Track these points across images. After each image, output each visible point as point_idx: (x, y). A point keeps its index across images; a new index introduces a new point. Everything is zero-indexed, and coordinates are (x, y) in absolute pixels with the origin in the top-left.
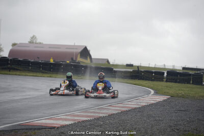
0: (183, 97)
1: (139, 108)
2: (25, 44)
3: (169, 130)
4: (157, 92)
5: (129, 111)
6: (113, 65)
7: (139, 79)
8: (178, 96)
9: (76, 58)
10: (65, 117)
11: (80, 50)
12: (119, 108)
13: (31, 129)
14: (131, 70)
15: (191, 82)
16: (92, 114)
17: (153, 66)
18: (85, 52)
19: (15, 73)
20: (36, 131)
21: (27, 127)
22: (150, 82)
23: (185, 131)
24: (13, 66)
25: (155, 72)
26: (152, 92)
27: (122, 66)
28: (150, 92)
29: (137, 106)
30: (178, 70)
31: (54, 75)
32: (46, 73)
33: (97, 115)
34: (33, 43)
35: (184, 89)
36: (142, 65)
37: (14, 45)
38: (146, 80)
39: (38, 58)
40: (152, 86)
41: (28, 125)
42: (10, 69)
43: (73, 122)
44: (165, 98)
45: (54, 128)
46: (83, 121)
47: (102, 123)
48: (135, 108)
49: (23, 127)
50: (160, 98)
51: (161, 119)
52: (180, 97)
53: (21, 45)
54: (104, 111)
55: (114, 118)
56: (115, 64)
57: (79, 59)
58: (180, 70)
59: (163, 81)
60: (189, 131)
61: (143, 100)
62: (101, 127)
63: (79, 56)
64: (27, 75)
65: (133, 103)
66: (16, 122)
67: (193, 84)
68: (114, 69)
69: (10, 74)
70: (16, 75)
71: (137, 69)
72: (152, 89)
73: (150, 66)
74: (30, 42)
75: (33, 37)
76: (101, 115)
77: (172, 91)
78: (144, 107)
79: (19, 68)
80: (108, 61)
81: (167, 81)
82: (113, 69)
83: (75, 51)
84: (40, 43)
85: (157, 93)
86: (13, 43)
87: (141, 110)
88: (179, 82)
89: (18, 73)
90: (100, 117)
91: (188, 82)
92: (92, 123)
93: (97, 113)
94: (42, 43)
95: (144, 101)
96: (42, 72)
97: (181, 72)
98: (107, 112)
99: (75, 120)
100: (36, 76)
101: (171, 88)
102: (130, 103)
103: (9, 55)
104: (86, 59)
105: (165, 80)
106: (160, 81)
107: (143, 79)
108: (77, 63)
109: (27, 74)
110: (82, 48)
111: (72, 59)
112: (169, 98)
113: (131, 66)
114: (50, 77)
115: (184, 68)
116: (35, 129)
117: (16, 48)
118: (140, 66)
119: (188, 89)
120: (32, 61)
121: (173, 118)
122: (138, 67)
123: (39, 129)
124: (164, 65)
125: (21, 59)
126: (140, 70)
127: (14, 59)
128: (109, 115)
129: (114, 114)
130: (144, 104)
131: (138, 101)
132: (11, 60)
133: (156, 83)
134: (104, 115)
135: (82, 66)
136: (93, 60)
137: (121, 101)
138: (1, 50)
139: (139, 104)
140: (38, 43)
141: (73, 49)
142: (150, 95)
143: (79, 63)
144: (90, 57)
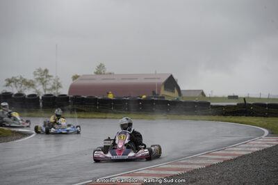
1: (248, 155)
2: (89, 75)
5: (235, 159)
6: (210, 98)
7: (246, 116)
9: (159, 91)
10: (146, 172)
11: (163, 80)
12: (220, 157)
14: (235, 104)
16: (184, 166)
17: (267, 97)
18: (171, 83)
22: (263, 118)
24: (75, 107)
25: (268, 104)
26: (266, 132)
27: (223, 99)
28: (264, 131)
29: (245, 153)
32: (120, 113)
33: (190, 166)
34: (100, 73)
36: (250, 96)
37: (75, 77)
38: (257, 116)
40: (266, 123)
42: (71, 111)
48: (243, 156)
53: (85, 77)
54: (200, 162)
56: (213, 96)
57: (163, 92)
61: (253, 144)
63: (163, 88)
65: (240, 149)
66: (82, 181)
68: (212, 104)
69: (71, 117)
70: (79, 117)
71: (243, 102)
72: (266, 128)
73: (262, 97)
74: (96, 73)
75: (101, 66)
76: (196, 167)
78: (255, 153)
79: (83, 109)
80: (203, 93)
82: (209, 103)
83: (156, 81)
84: (110, 74)
85: (273, 133)
89: (82, 115)
93: (191, 164)
94: (113, 74)
95: (256, 145)
96: (115, 113)
98: (204, 162)
102: (235, 149)
103: (70, 92)
104: (173, 91)
106: (276, 117)
107: (252, 115)
108: (161, 97)
109: (95, 116)
111: (154, 92)
113: (235, 97)
117: (78, 82)
118: (248, 98)
120: (100, 98)
122: (244, 99)
125: (85, 97)
126: (247, 102)
127: (76, 96)
128: (207, 167)
129: (214, 165)
130: (256, 149)
131: (246, 145)
132: (72, 98)
133: (271, 120)
134: (200, 167)
135: (168, 102)
136: (182, 92)
137: (223, 147)
138: (59, 86)
139: (248, 149)
140: (107, 74)
141: (155, 78)
142: (263, 137)
143: (163, 97)
144: (178, 87)
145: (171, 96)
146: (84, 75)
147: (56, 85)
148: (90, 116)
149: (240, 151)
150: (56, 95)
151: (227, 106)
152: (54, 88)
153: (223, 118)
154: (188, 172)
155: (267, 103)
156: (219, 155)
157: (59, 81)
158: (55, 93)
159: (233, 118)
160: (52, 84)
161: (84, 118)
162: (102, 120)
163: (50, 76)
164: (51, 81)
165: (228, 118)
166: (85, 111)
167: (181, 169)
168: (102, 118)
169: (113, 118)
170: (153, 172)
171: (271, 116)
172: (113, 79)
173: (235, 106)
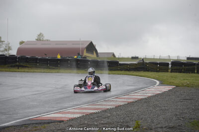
0: (188, 86)
1: (146, 98)
2: (32, 41)
3: (174, 118)
4: (162, 83)
5: (136, 102)
6: (119, 58)
7: (144, 71)
8: (183, 85)
9: (83, 53)
10: (73, 111)
11: (86, 46)
12: (125, 100)
13: (40, 123)
14: (136, 62)
15: (196, 71)
16: (100, 107)
17: (158, 58)
18: (91, 47)
19: (23, 70)
20: (46, 125)
21: (37, 122)
23: (191, 119)
24: (21, 64)
25: (160, 63)
26: (158, 82)
27: (127, 59)
28: (156, 82)
29: (143, 97)
30: (183, 60)
31: (61, 71)
32: (54, 69)
33: (104, 107)
34: (40, 40)
35: (189, 78)
36: (147, 57)
37: (21, 43)
38: (151, 71)
39: (45, 54)
40: (157, 76)
41: (38, 120)
42: (18, 67)
43: (81, 115)
44: (170, 88)
45: (63, 121)
46: (91, 114)
47: (109, 115)
48: (141, 100)
49: (33, 122)
50: (166, 88)
51: (166, 108)
52: (185, 86)
53: (29, 43)
54: (111, 103)
55: (121, 110)
56: (121, 57)
57: (85, 54)
58: (185, 60)
59: (168, 71)
60: (194, 119)
61: (149, 91)
62: (108, 119)
63: (85, 51)
64: (36, 72)
65: (139, 94)
66: (26, 117)
67: (197, 73)
68: (120, 62)
69: (19, 72)
70: (24, 72)
71: (142, 61)
72: (158, 80)
73: (155, 58)
74: (37, 40)
75: (40, 35)
76: (108, 107)
77: (177, 81)
78: (150, 98)
80: (114, 55)
81: (171, 72)
82: (118, 62)
83: (81, 46)
84: (48, 40)
86: (21, 41)
87: (147, 100)
88: (184, 72)
89: (26, 70)
90: (107, 109)
91: (193, 72)
92: (100, 115)
93: (105, 105)
94: (50, 40)
95: (151, 92)
96: (50, 68)
97: (185, 62)
98: (114, 104)
99: (84, 113)
100: (44, 72)
101: (176, 78)
102: (136, 94)
104: (93, 53)
105: (170, 70)
106: (165, 72)
107: (148, 71)
109: (35, 70)
110: (88, 43)
111: (79, 54)
112: (174, 88)
113: (136, 58)
114: (58, 72)
115: (188, 58)
116: (44, 123)
117: (23, 46)
119: (192, 78)
120: (40, 58)
121: (179, 107)
122: (143, 59)
123: (49, 123)
124: (169, 56)
125: (29, 57)
126: (145, 61)
127: (22, 56)
128: (116, 107)
129: (121, 106)
130: (150, 95)
131: (144, 92)
132: (19, 58)
133: (161, 74)
134: (111, 107)
135: (88, 61)
136: (99, 54)
137: (127, 93)
138: (10, 48)
139: (145, 94)
140: (45, 41)
141: (79, 44)
142: (155, 86)
143: (85, 58)
144: (96, 51)
145: (91, 57)
146: (28, 41)
147: (7, 48)
148: (32, 70)
149: (139, 96)
150: (8, 56)
151: (131, 64)
152: (6, 50)
153: (127, 72)
154: (103, 111)
155: (158, 62)
156: (124, 98)
157: (10, 45)
158: (6, 53)
159: (135, 73)
160: (5, 47)
161: (27, 72)
162: (41, 73)
163: (3, 42)
164: (3, 45)
165: (131, 73)
166: (28, 67)
167: (98, 109)
168: (41, 72)
169: (49, 72)
170: (77, 111)
171: (161, 72)
172: (50, 44)
173: (136, 64)
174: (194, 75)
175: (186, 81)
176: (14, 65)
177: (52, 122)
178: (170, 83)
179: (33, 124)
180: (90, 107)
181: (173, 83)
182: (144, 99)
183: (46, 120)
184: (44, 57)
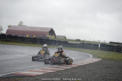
0: (110, 59)
1: (83, 65)
3: (100, 79)
5: (77, 67)
6: (68, 40)
7: (83, 48)
8: (106, 59)
9: (46, 35)
10: (38, 70)
11: (49, 30)
13: (18, 77)
14: (79, 43)
15: (115, 51)
17: (92, 41)
18: (52, 32)
19: (9, 43)
20: (21, 78)
21: (16, 76)
22: (90, 50)
24: (9, 39)
26: (91, 56)
27: (73, 41)
29: (82, 64)
31: (33, 45)
32: (28, 44)
33: (58, 69)
34: (21, 25)
37: (9, 26)
38: (88, 49)
39: (24, 35)
40: (91, 52)
41: (16, 74)
42: (7, 41)
43: (43, 73)
44: (99, 60)
45: (32, 76)
46: (50, 73)
47: (61, 74)
49: (14, 76)
50: (96, 60)
51: (96, 72)
52: (108, 59)
53: (14, 27)
54: (62, 67)
55: (68, 71)
56: (70, 39)
57: (48, 36)
58: (108, 44)
59: (98, 50)
60: (112, 80)
62: (60, 77)
63: (48, 34)
64: (17, 45)
65: (79, 63)
67: (116, 52)
68: (69, 42)
70: (10, 44)
71: (82, 42)
73: (91, 41)
74: (19, 25)
75: (21, 22)
77: (103, 56)
78: (86, 65)
79: (12, 41)
80: (65, 37)
81: (100, 50)
82: (68, 42)
83: (46, 31)
84: (25, 26)
85: (94, 57)
87: (84, 67)
88: (107, 51)
89: (11, 43)
90: (60, 70)
91: (113, 51)
92: (55, 74)
95: (86, 62)
96: (26, 43)
99: (45, 72)
100: (22, 45)
101: (102, 54)
104: (52, 36)
106: (96, 50)
107: (86, 48)
109: (17, 44)
111: (44, 35)
112: (101, 60)
113: (79, 40)
114: (31, 46)
115: (111, 43)
116: (20, 77)
117: (11, 28)
119: (112, 55)
120: (20, 36)
121: (103, 72)
122: (83, 41)
123: (23, 77)
124: (99, 40)
125: (13, 35)
126: (84, 43)
127: (9, 35)
128: (65, 70)
129: (68, 69)
130: (86, 63)
131: (82, 61)
132: (7, 36)
133: (94, 51)
134: (62, 69)
135: (50, 40)
136: (56, 37)
138: (2, 29)
139: (83, 63)
140: (24, 26)
141: (45, 29)
142: (90, 58)
143: (48, 38)
144: (55, 34)
148: (15, 44)
150: (0, 34)
151: (76, 44)
153: (73, 49)
154: (57, 72)
155: (92, 44)
157: (2, 27)
159: (78, 49)
161: (12, 45)
165: (76, 49)
166: (13, 42)
167: (54, 70)
168: (20, 45)
169: (25, 46)
170: (41, 70)
172: (27, 28)
173: (79, 44)
174: (113, 53)
175: (108, 56)
176: (4, 39)
177: (25, 77)
178: (99, 57)
179: (13, 77)
180: (49, 68)
181: (101, 57)
182: (82, 65)
183: (21, 75)
184: (23, 36)
